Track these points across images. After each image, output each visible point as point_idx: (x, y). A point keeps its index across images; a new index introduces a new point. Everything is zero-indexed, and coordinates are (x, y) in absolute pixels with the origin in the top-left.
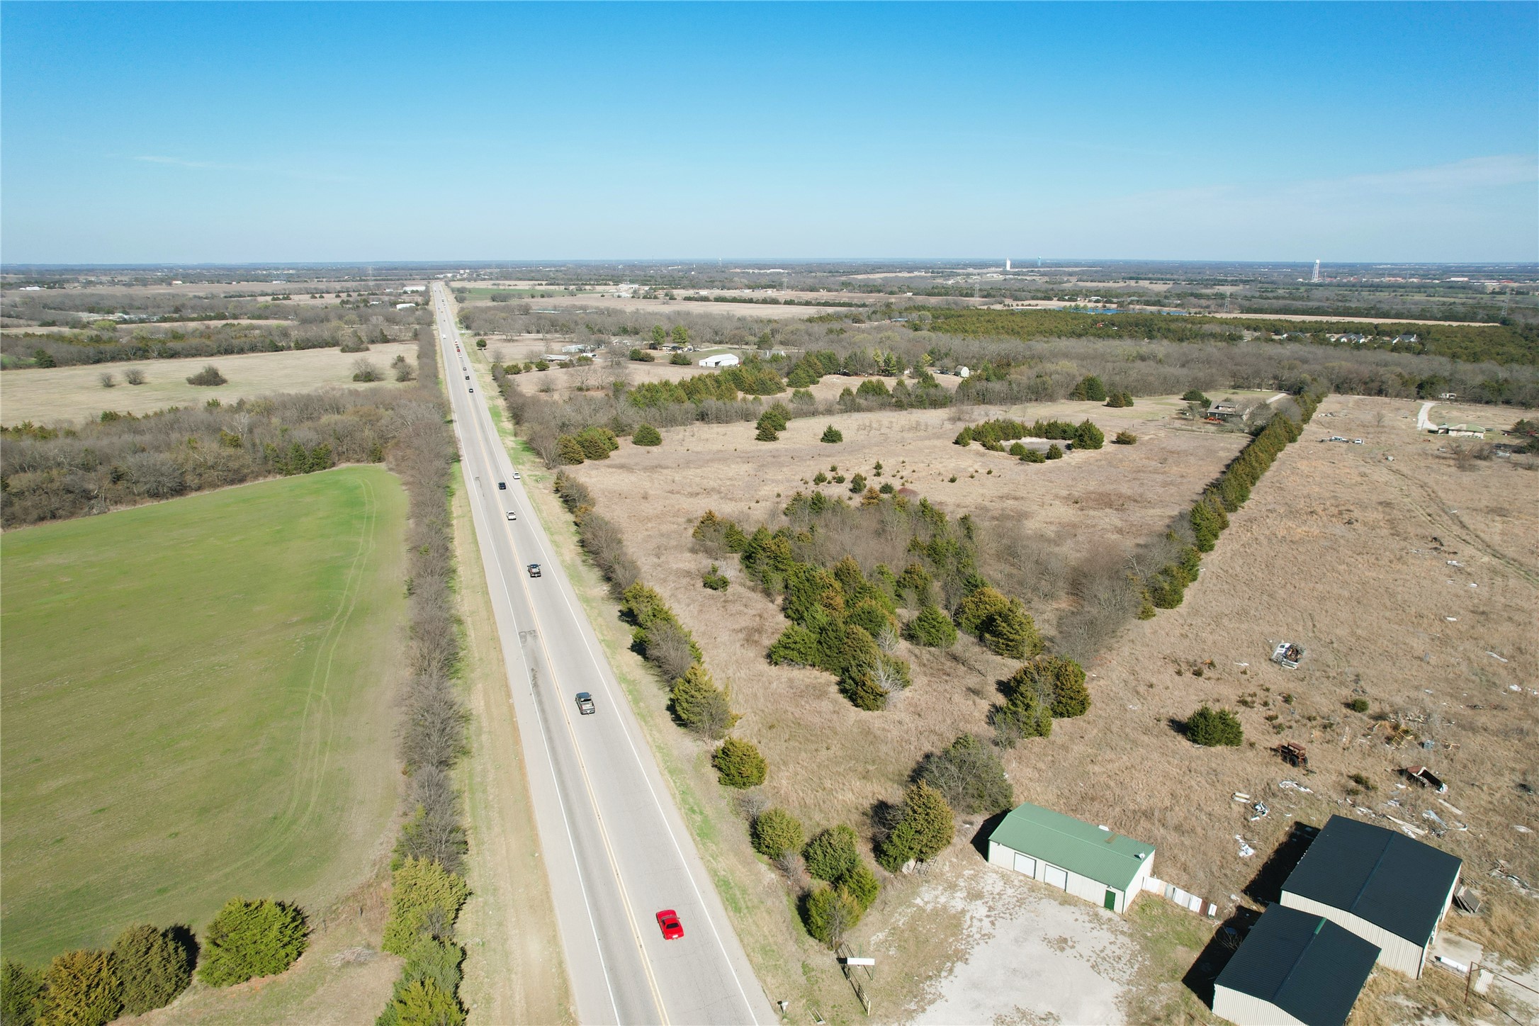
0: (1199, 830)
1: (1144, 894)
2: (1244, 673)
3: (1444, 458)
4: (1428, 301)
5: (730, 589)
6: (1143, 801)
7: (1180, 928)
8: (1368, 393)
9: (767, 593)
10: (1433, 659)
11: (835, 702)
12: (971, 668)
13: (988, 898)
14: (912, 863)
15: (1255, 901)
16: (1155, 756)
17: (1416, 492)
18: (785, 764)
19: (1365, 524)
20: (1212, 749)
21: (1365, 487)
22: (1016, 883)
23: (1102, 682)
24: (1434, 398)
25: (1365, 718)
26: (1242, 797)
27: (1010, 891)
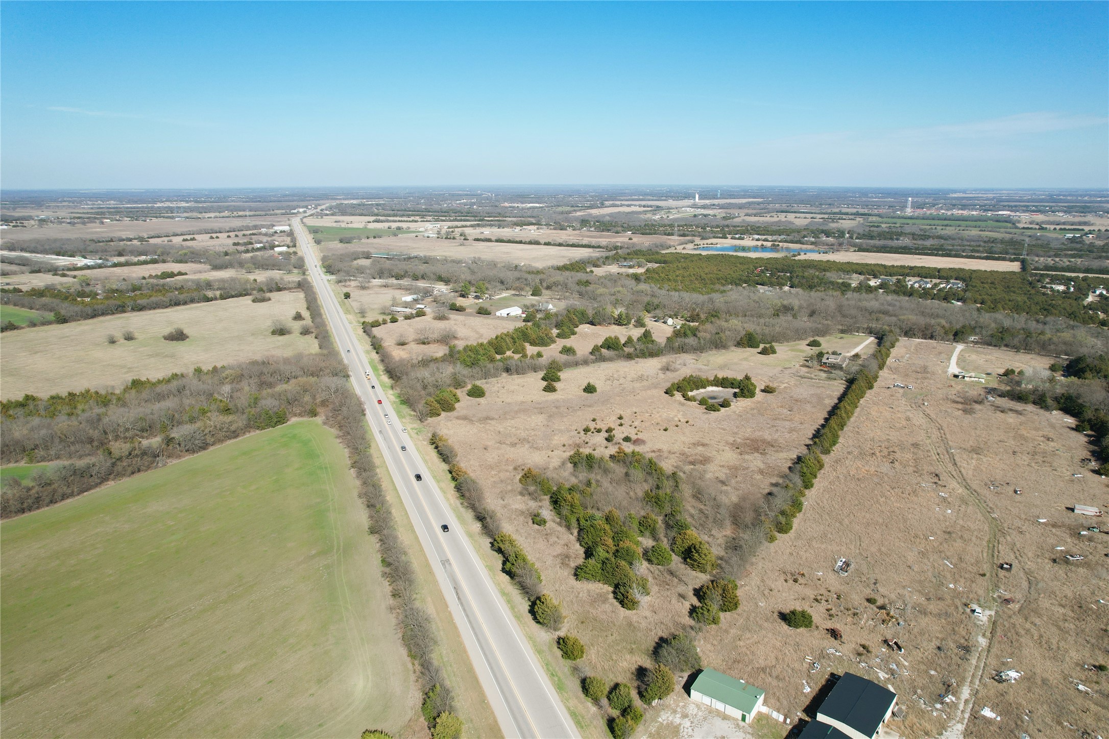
0: (787, 678)
1: (759, 713)
2: (819, 580)
3: (957, 402)
4: (980, 236)
5: (547, 525)
6: (762, 663)
7: (774, 730)
8: (925, 337)
9: (568, 527)
10: (916, 568)
11: (612, 604)
12: (680, 580)
13: (690, 717)
14: (656, 700)
15: (808, 715)
16: (770, 635)
17: (935, 434)
18: (592, 645)
19: (901, 463)
20: (798, 630)
21: (906, 430)
22: (703, 709)
23: (747, 588)
24: (964, 341)
25: (875, 609)
26: (809, 659)
27: (700, 713)
